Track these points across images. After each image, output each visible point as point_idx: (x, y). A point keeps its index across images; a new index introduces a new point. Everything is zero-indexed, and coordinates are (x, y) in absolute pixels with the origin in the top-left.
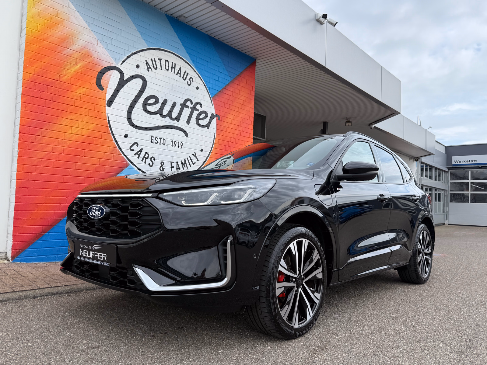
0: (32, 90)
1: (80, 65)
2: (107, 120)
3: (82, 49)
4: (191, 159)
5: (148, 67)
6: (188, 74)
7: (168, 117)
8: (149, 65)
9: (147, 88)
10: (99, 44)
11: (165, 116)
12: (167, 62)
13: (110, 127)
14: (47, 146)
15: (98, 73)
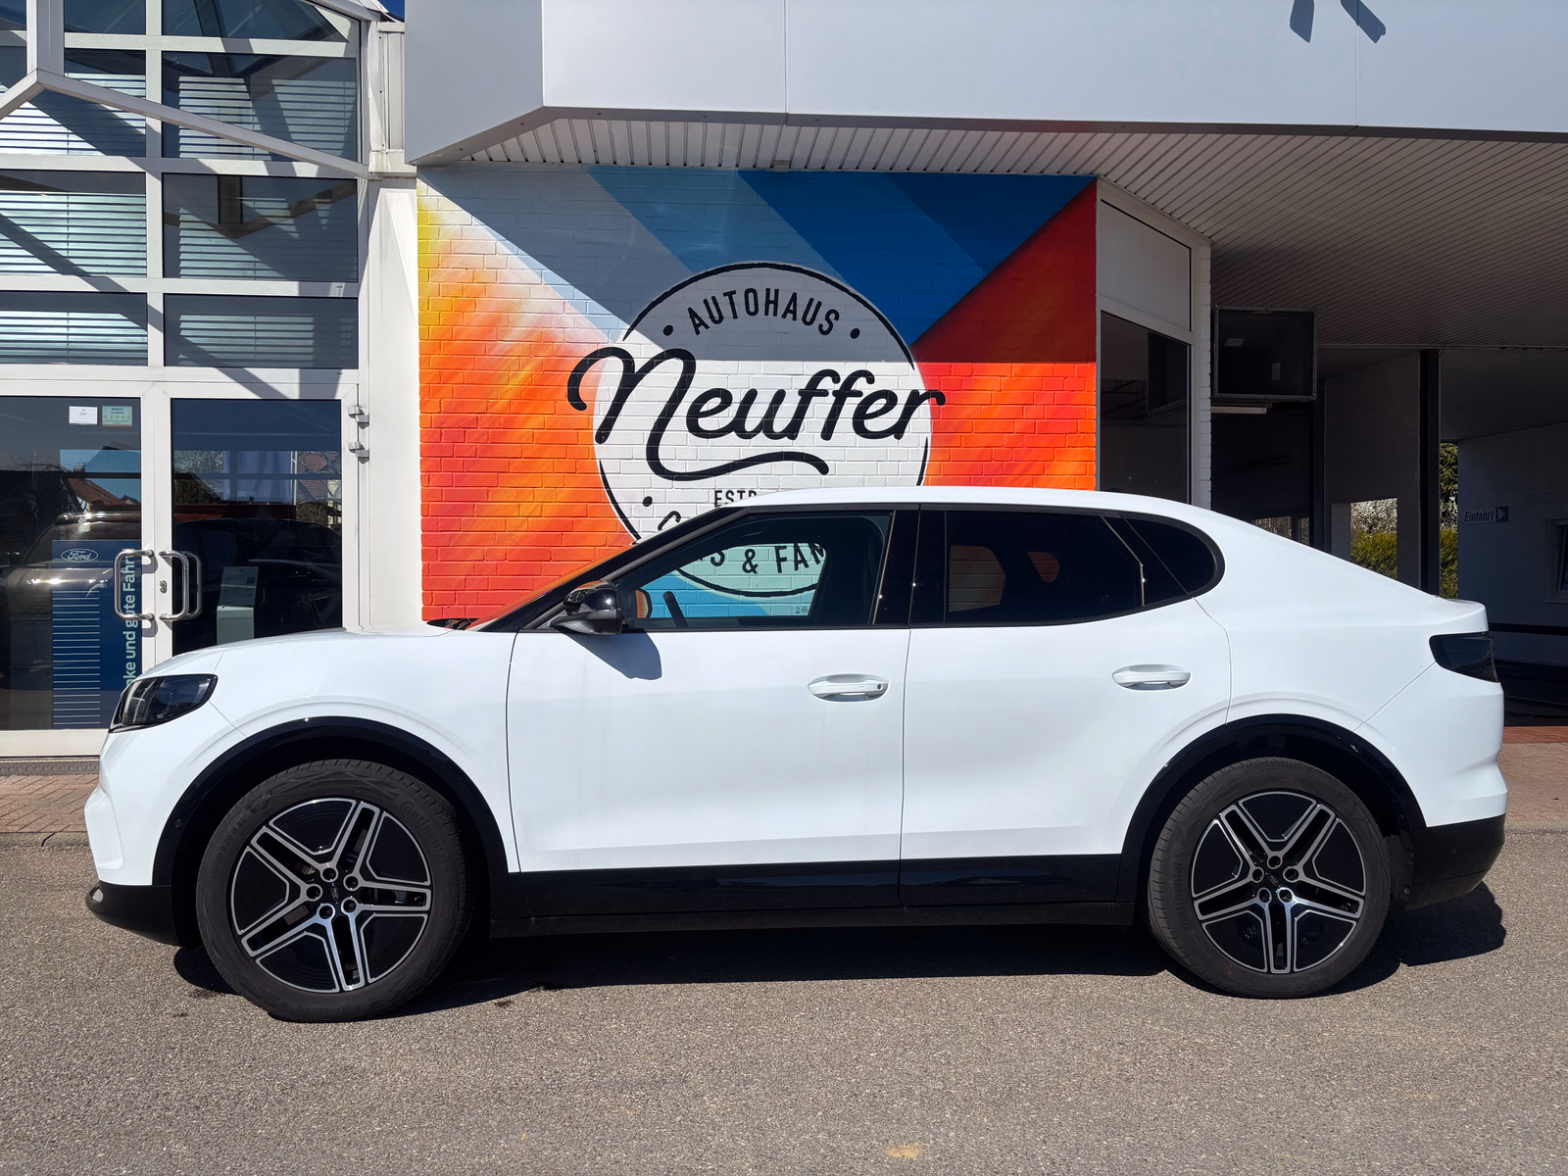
0: (437, 443)
1: (528, 368)
2: (597, 473)
3: (531, 333)
5: (697, 322)
6: (819, 304)
7: (761, 434)
8: (699, 319)
9: (696, 375)
11: (756, 431)
12: (751, 295)
13: (607, 486)
15: (570, 374)
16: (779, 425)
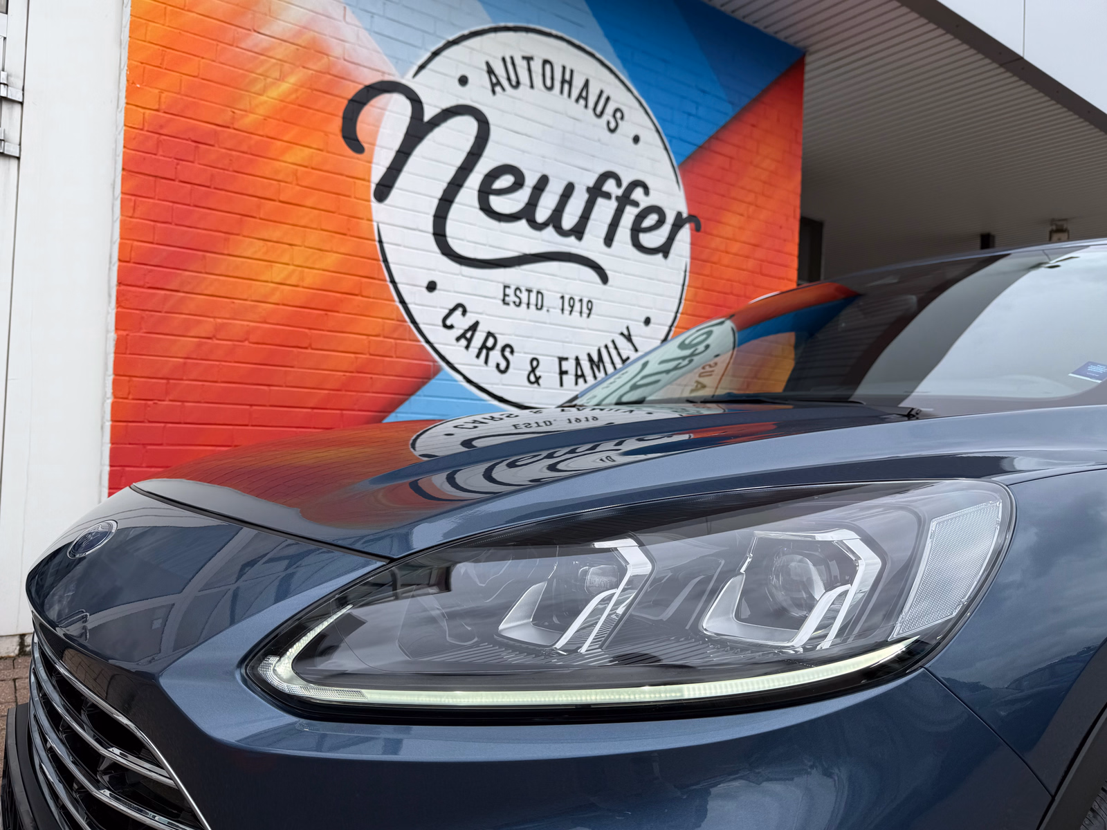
0: (153, 156)
1: (292, 79)
2: (374, 240)
3: (299, 33)
4: (616, 348)
5: (494, 80)
6: (608, 99)
7: (550, 230)
8: (496, 76)
9: (490, 142)
10: (350, 17)
11: (545, 225)
12: (548, 67)
13: (385, 261)
14: (199, 322)
15: (346, 102)
16: (568, 221)
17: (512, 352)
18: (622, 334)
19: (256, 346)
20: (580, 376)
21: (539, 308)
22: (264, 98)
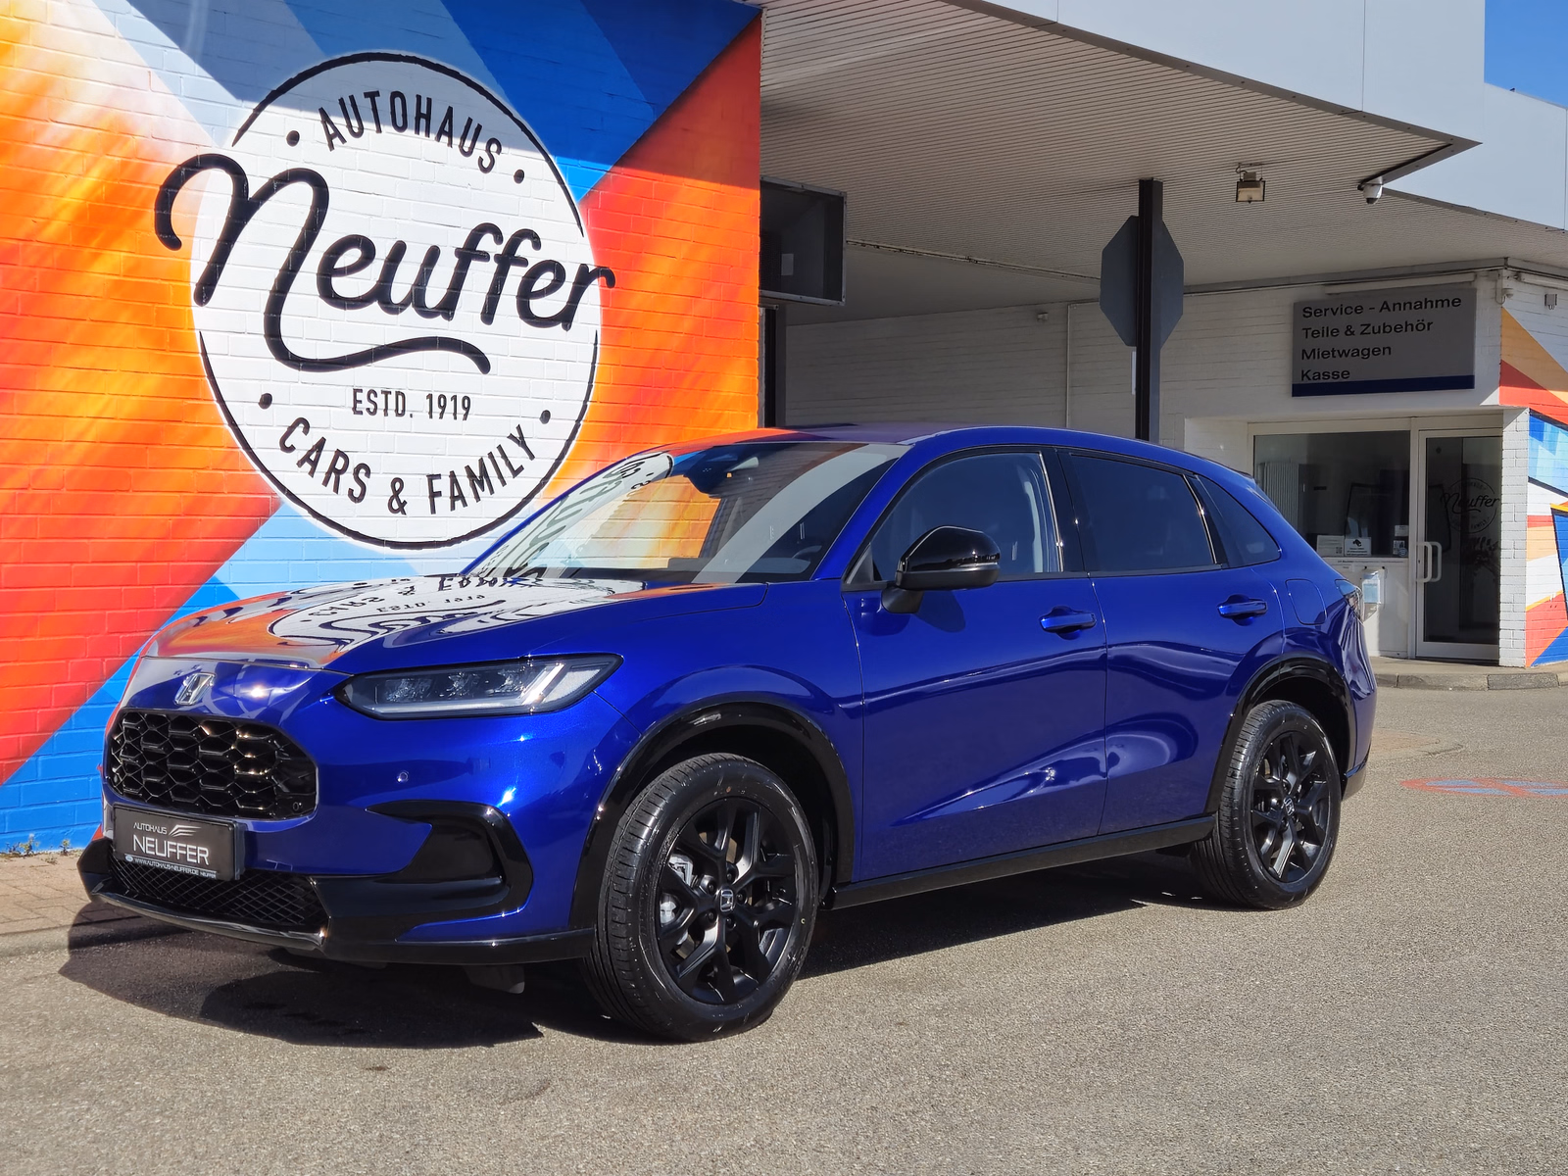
1: (96, 171)
2: (197, 351)
3: (100, 116)
4: (504, 456)
5: (331, 131)
7: (410, 309)
8: (332, 124)
9: (329, 211)
10: (157, 83)
11: (404, 305)
12: (398, 101)
13: (210, 375)
14: (14, 471)
15: (158, 189)
16: (434, 296)
17: (368, 473)
18: (511, 437)
19: (73, 493)
20: (457, 497)
21: (400, 414)
22: (66, 199)
